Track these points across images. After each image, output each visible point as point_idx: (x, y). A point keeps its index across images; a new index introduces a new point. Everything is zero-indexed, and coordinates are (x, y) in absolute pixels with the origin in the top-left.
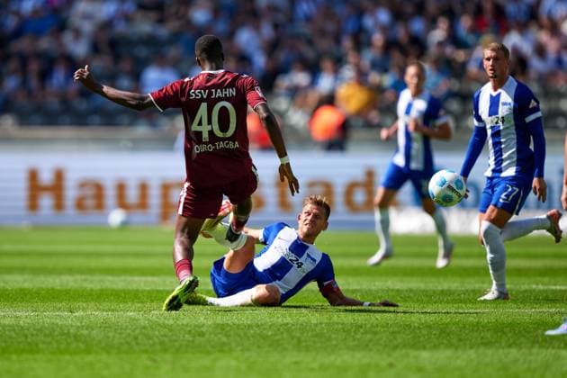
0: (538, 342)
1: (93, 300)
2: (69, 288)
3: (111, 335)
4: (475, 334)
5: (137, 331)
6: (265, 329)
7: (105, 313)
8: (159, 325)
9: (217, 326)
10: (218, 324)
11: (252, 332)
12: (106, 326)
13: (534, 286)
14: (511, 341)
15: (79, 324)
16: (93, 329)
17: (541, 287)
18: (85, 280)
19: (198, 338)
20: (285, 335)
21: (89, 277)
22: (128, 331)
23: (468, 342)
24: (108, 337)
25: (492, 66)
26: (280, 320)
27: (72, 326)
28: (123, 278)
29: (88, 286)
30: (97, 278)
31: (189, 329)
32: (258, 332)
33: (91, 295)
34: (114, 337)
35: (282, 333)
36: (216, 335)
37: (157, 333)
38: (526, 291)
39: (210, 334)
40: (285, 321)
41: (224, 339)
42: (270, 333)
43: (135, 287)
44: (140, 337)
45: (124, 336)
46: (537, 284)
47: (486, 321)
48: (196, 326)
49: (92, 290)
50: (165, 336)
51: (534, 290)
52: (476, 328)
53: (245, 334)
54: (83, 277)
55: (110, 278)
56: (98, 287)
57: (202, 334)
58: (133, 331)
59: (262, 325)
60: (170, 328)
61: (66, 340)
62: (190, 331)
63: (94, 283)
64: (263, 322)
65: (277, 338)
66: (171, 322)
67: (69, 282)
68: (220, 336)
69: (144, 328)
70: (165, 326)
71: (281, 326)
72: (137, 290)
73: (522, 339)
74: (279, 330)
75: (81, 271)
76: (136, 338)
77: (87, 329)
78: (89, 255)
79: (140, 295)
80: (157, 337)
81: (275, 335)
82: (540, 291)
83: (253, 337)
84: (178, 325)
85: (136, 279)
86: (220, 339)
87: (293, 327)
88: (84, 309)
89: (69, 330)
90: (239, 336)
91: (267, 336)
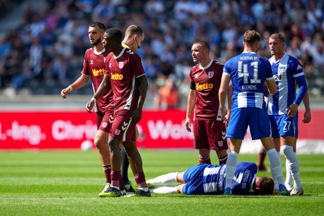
0: (319, 213)
1: (73, 191)
2: (59, 184)
3: (83, 210)
4: (284, 209)
5: (97, 208)
6: (168, 207)
7: (79, 198)
8: (110, 204)
9: (141, 205)
10: (142, 204)
11: (161, 208)
12: (80, 206)
13: (317, 182)
14: (304, 212)
15: (65, 204)
16: (73, 207)
17: (320, 183)
18: (68, 180)
19: (131, 212)
20: (179, 210)
21: (71, 179)
22: (92, 208)
23: (280, 213)
24: (81, 212)
25: (272, 47)
26: (176, 202)
27: (61, 205)
28: (89, 179)
29: (70, 183)
30: (75, 179)
31: (126, 207)
32: (164, 208)
33: (72, 188)
34: (84, 211)
35: (177, 209)
36: (141, 210)
37: (108, 209)
38: (312, 185)
39: (137, 210)
40: (179, 202)
41: (146, 213)
42: (171, 209)
43: (96, 184)
44: (99, 211)
45: (90, 211)
46: (318, 181)
47: (290, 201)
48: (129, 205)
49: (72, 186)
50: (113, 211)
51: (317, 185)
52: (284, 206)
53: (157, 210)
54: (67, 178)
55: (82, 179)
56: (76, 184)
57: (133, 210)
58: (95, 208)
59: (166, 204)
60: (115, 207)
61: (58, 213)
62: (126, 208)
63: (73, 182)
64: (167, 203)
65: (175, 211)
66: (116, 203)
67: (60, 181)
68: (143, 211)
69: (101, 206)
70: (113, 205)
71: (177, 205)
72: (97, 186)
73: (310, 212)
74: (175, 207)
75: (66, 175)
76: (96, 212)
77: (69, 207)
78: (70, 166)
79: (99, 188)
80: (108, 211)
81: (173, 210)
82: (320, 185)
83: (162, 211)
84: (120, 205)
85: (97, 179)
86: (143, 212)
87: (184, 206)
88: (68, 196)
89: (59, 208)
90: (153, 210)
91: (169, 211)
